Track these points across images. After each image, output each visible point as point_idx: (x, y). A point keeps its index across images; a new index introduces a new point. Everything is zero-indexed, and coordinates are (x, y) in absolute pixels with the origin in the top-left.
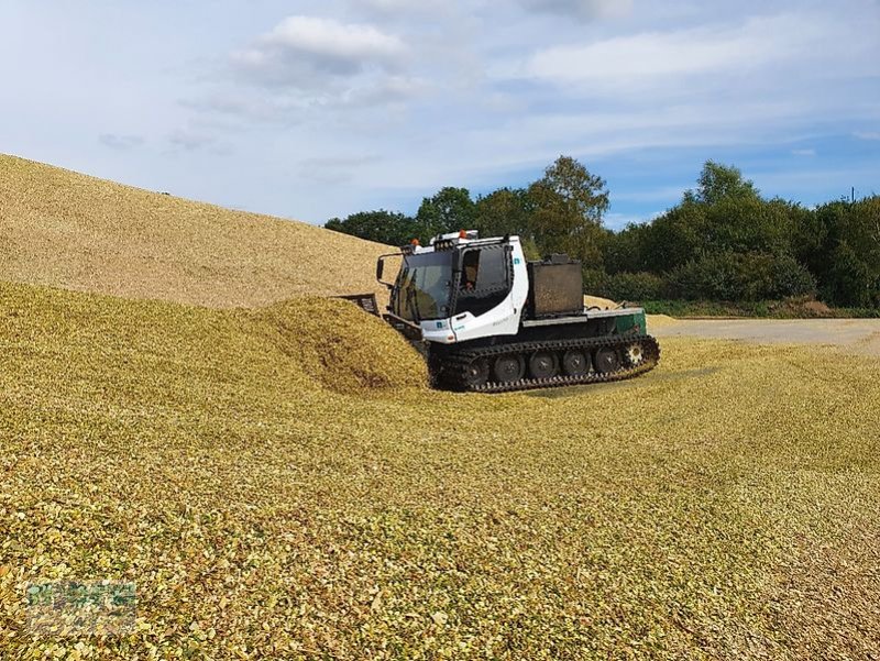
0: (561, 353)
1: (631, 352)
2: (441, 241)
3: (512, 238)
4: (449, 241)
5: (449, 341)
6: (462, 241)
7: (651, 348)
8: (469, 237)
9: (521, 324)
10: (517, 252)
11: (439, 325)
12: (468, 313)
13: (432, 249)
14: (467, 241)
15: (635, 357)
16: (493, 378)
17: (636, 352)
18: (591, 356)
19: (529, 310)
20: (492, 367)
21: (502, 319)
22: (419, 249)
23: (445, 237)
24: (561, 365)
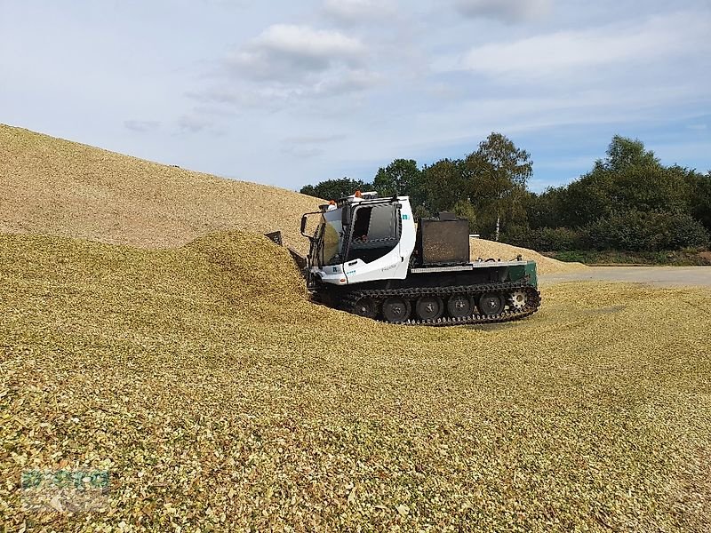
0: (445, 298)
1: (514, 298)
3: (400, 198)
5: (342, 283)
7: (534, 295)
9: (409, 271)
10: (406, 210)
11: (335, 269)
12: (358, 260)
15: (518, 302)
16: (380, 317)
17: (520, 298)
18: (476, 299)
19: (417, 257)
20: (380, 306)
21: (393, 265)
24: (446, 309)
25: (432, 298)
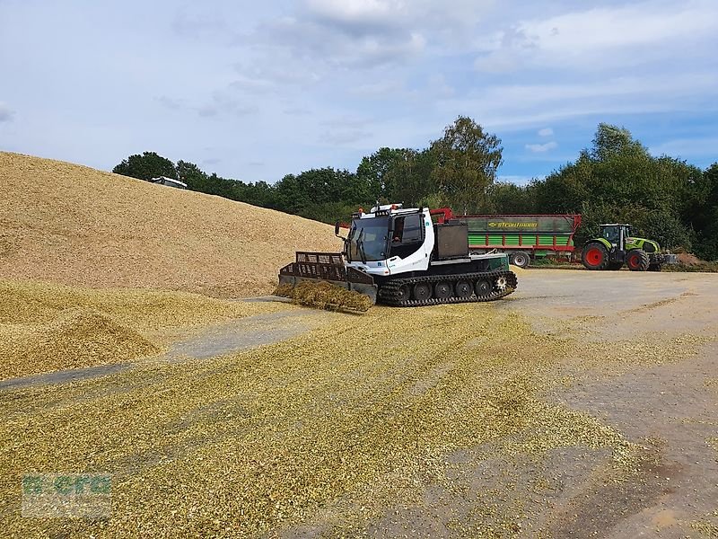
0: (455, 283)
1: (499, 281)
2: (379, 211)
3: (424, 209)
4: (385, 211)
5: (385, 275)
6: (393, 211)
7: (512, 280)
8: (397, 208)
9: (429, 264)
10: (428, 219)
11: (380, 264)
12: (397, 257)
13: (374, 215)
14: (397, 211)
15: (501, 285)
16: (412, 298)
17: (502, 281)
18: (473, 284)
19: (435, 255)
20: (412, 290)
21: (418, 261)
22: (364, 216)
23: (382, 208)
24: (454, 291)
25: (445, 282)
